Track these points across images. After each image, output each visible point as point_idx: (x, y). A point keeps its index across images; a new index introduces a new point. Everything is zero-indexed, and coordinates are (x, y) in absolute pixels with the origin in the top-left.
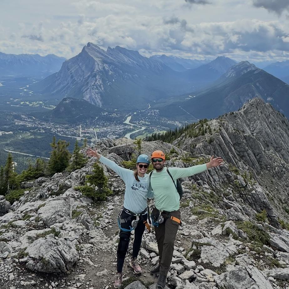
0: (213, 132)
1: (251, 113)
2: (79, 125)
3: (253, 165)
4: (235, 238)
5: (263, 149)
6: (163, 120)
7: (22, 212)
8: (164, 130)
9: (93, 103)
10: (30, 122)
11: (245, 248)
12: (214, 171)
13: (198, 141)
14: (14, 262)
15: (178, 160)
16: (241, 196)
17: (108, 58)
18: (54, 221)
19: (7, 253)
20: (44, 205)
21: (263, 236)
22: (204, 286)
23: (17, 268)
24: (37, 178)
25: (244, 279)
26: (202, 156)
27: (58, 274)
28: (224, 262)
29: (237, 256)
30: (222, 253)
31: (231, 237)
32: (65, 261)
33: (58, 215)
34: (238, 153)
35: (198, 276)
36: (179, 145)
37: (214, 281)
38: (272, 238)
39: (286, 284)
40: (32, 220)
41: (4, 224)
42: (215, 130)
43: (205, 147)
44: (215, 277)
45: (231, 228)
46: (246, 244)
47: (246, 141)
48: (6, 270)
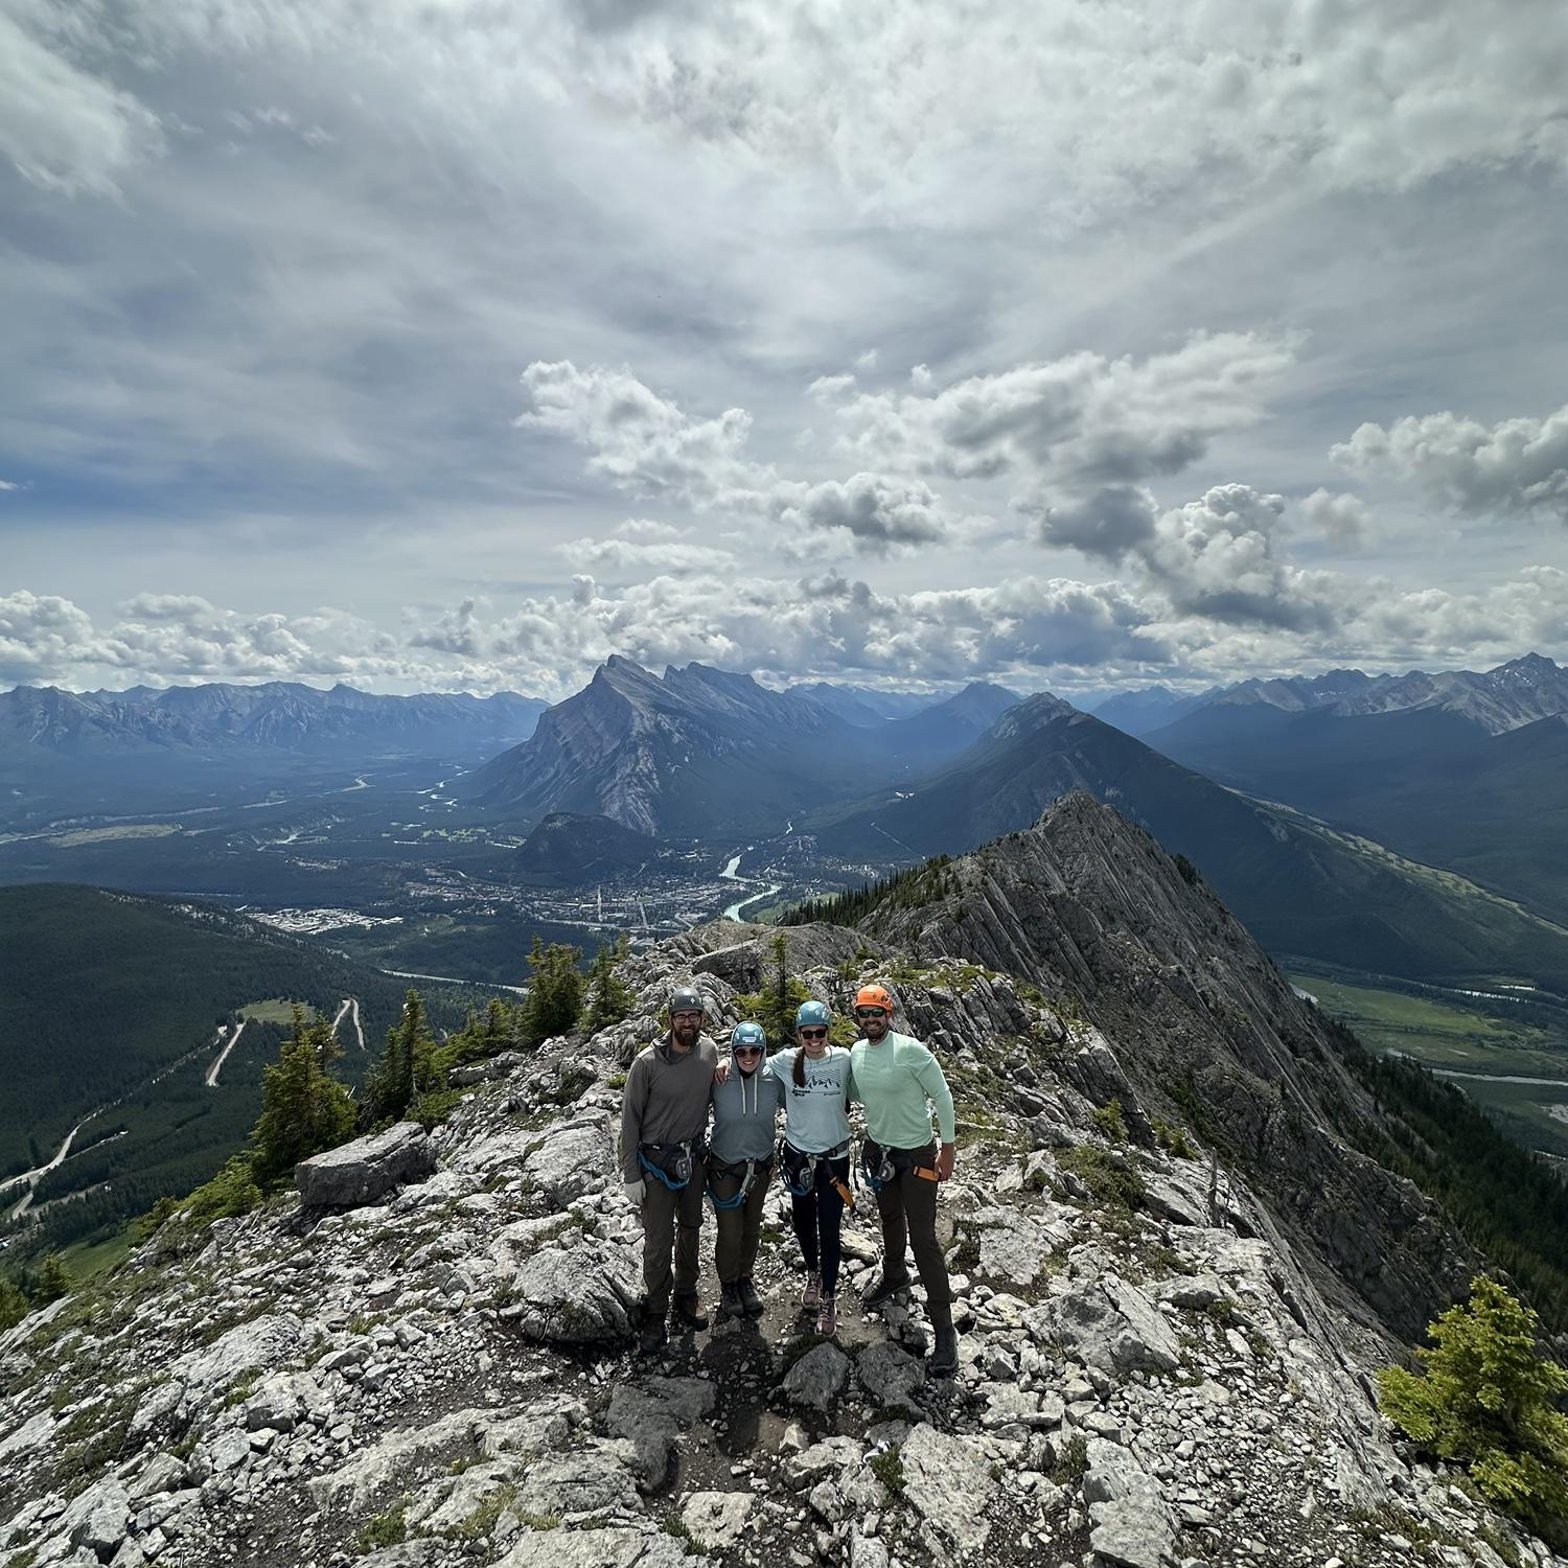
0: (966, 891)
1: (1065, 833)
2: (594, 888)
3: (1076, 973)
4: (1061, 1198)
5: (1101, 930)
6: (829, 863)
7: (478, 1168)
8: (832, 889)
9: (630, 826)
10: (453, 886)
11: (1089, 1225)
12: (978, 1002)
13: (925, 916)
14: (485, 1317)
15: (880, 978)
16: (1053, 1064)
17: (670, 697)
18: (577, 1190)
19: (459, 1295)
20: (540, 1145)
21: (1129, 1184)
22: (999, 1342)
23: (495, 1337)
24: (496, 1054)
25: (1101, 1317)
26: (943, 962)
27: (611, 1341)
28: (1043, 1271)
29: (1072, 1250)
30: (1035, 1246)
31: (1047, 1195)
32: (625, 1306)
33: (588, 1172)
34: (1034, 944)
35: (981, 1315)
36: (875, 931)
37: (1024, 1326)
38: (1150, 1188)
39: (1203, 1317)
40: (513, 1191)
41: (433, 1207)
42: (970, 884)
43: (945, 931)
44: (1023, 1313)
45: (1046, 1172)
46: (1089, 1215)
47: (1055, 910)
48: (465, 1343)
